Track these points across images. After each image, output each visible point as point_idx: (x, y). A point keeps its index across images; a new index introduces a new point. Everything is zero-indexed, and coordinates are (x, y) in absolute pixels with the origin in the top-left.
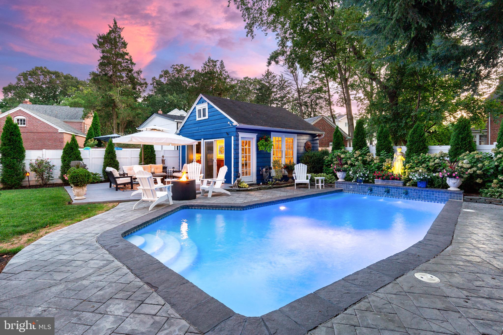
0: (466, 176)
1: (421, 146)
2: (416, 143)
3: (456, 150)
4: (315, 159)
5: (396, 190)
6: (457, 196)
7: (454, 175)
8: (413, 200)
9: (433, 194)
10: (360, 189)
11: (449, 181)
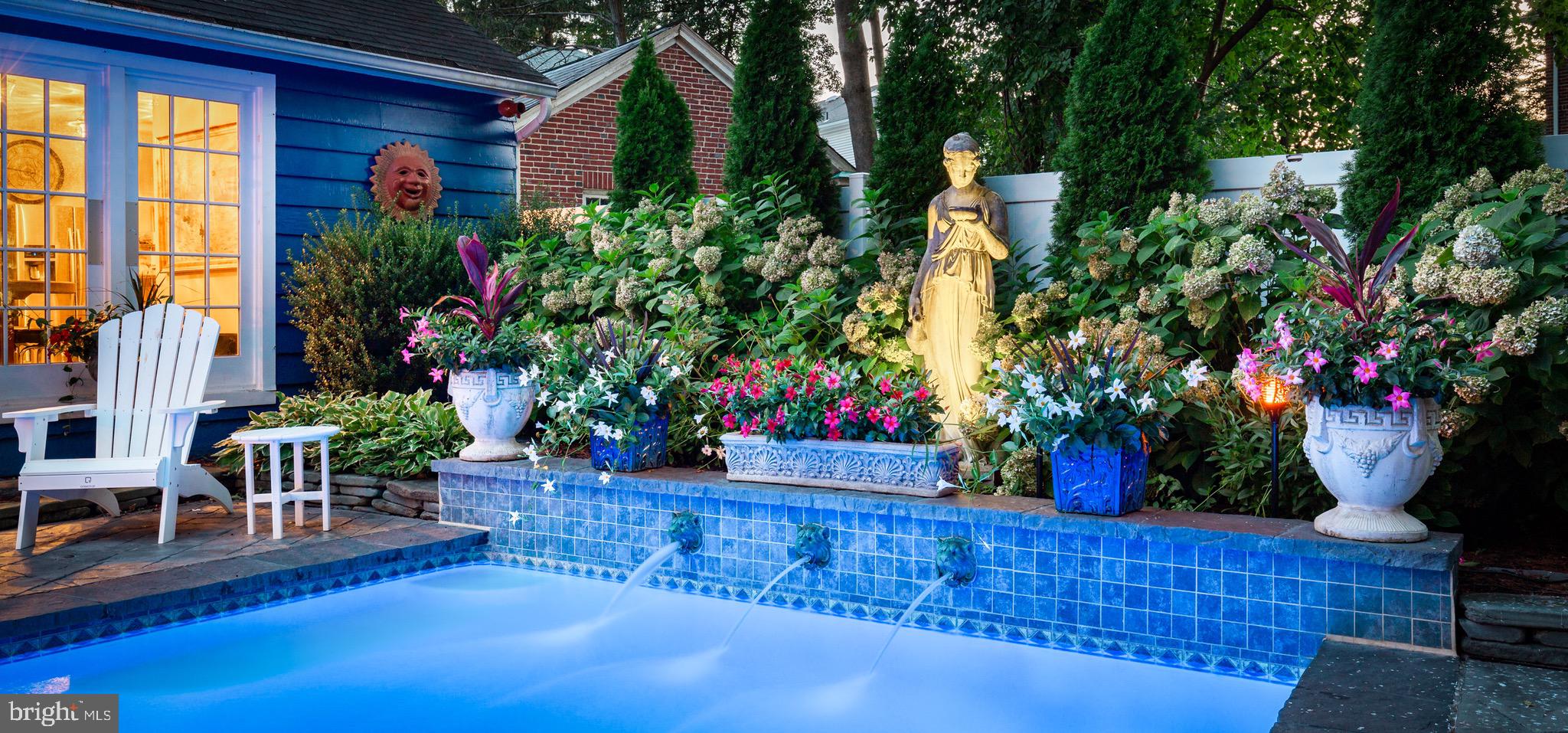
0: (1472, 383)
1: (1157, 151)
2: (1117, 134)
3: (1395, 167)
5: (883, 542)
7: (1365, 371)
8: (1017, 636)
9: (1185, 579)
10: (611, 532)
11: (1324, 437)
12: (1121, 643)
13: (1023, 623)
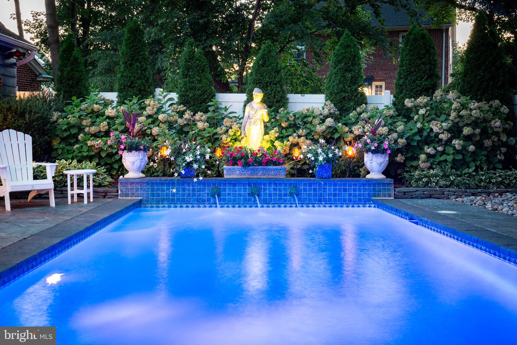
4: (34, 121)
5: (275, 189)
6: (385, 189)
8: (308, 207)
10: (189, 195)
11: (368, 160)
12: (332, 205)
13: (310, 204)
